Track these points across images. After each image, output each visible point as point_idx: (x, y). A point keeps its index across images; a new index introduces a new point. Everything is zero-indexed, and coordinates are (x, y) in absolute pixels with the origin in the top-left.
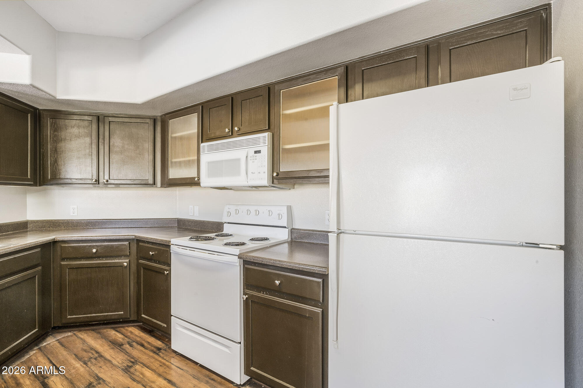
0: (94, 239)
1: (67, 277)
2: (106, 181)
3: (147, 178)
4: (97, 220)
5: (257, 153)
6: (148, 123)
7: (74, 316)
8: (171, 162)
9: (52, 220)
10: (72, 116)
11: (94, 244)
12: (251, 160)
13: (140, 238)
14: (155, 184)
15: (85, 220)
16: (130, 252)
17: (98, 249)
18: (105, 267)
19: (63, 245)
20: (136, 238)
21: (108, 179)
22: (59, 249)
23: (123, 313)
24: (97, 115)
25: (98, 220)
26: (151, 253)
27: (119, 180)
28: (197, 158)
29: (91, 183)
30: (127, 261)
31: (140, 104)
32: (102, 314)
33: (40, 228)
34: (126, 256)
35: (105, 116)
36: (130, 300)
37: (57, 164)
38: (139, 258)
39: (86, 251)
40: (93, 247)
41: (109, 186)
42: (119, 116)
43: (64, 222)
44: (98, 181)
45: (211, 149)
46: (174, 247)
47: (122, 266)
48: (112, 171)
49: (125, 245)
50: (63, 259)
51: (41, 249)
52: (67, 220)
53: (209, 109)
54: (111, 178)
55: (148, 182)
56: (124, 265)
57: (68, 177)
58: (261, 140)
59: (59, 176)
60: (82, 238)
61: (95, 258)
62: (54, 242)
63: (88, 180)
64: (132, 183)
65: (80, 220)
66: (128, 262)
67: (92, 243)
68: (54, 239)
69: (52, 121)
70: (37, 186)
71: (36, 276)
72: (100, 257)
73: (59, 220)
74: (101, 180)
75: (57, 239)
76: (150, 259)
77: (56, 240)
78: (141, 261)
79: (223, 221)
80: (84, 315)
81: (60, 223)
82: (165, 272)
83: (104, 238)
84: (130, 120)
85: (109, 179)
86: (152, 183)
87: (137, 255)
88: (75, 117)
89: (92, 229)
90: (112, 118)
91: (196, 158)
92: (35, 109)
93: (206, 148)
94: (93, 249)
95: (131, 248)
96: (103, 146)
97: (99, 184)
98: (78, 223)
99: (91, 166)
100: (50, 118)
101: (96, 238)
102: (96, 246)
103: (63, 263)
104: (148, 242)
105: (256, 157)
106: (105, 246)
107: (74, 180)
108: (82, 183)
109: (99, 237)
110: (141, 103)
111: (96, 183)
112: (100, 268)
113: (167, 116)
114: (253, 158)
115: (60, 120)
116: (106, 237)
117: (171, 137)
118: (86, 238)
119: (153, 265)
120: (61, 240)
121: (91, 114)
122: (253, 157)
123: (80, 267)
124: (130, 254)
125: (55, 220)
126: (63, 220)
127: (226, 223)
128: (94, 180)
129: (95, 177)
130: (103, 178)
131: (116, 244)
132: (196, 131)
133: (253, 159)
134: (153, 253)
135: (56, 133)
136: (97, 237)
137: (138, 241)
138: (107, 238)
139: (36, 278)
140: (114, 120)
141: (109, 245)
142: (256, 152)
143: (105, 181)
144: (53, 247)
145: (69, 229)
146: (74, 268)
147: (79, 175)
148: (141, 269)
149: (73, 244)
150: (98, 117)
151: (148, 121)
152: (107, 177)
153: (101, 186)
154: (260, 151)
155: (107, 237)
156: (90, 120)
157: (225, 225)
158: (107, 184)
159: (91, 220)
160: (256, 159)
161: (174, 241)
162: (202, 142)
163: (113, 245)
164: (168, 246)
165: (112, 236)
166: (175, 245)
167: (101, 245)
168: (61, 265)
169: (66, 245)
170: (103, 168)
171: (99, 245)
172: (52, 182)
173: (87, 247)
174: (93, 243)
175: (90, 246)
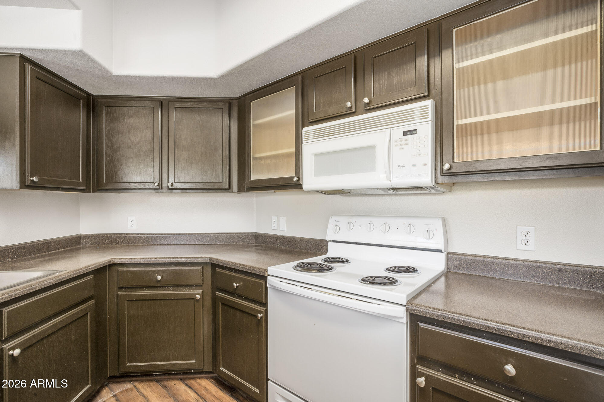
0: (159, 262)
1: (126, 312)
2: (171, 185)
3: (220, 181)
4: (158, 234)
5: (408, 135)
6: (222, 108)
7: (135, 364)
8: (254, 158)
9: (107, 234)
10: (131, 102)
11: (159, 269)
12: (396, 146)
13: (217, 262)
14: (230, 189)
15: (145, 234)
16: (203, 281)
17: (164, 275)
18: (173, 299)
19: (121, 269)
20: (211, 262)
21: (173, 182)
22: (115, 274)
23: (194, 361)
24: (160, 99)
25: (160, 234)
26: (235, 284)
27: (186, 184)
28: (295, 150)
29: (152, 187)
30: (200, 291)
31: (216, 78)
32: (169, 362)
33: (95, 244)
34: (198, 286)
35: (169, 101)
36: (203, 344)
37: (113, 164)
38: (216, 288)
39: (149, 278)
40: (158, 273)
41: (174, 191)
42: (187, 100)
43: (121, 237)
44: (161, 185)
45: (319, 135)
46: (272, 278)
47: (194, 299)
48: (178, 172)
49: (197, 270)
50: (121, 288)
51: (94, 276)
52: (124, 234)
53: (315, 78)
54: (177, 180)
55: (222, 185)
56: (196, 297)
57: (126, 180)
58: (417, 113)
59: (116, 179)
60: (144, 260)
61: (160, 287)
62: (110, 266)
63: (149, 184)
64: (202, 187)
65: (138, 234)
66: (201, 294)
67: (156, 267)
68: (110, 261)
69: (108, 109)
70: (91, 193)
71: (88, 313)
72: (166, 286)
73: (115, 234)
74: (165, 185)
75: (113, 261)
76: (233, 293)
77: (112, 263)
78: (218, 293)
79: (328, 239)
80: (147, 362)
81: (117, 237)
82: (259, 314)
83: (171, 261)
84: (200, 105)
85: (175, 182)
86: (227, 187)
87: (212, 285)
88: (134, 103)
89: (152, 246)
90: (178, 104)
91: (293, 150)
92: (89, 95)
93: (311, 135)
94: (158, 275)
95: (205, 274)
96: (167, 140)
97: (162, 188)
98: (137, 238)
99: (152, 165)
100: (105, 106)
101: (160, 261)
102: (161, 270)
103: (121, 293)
104: (230, 269)
105: (406, 140)
106: (172, 271)
107: (133, 184)
108: (142, 188)
109: (165, 260)
110: (218, 77)
111: (158, 187)
112: (166, 301)
113: (247, 96)
114: (401, 143)
115: (117, 107)
116: (173, 259)
117: (254, 125)
118: (149, 260)
119: (237, 301)
120: (118, 263)
121: (153, 100)
122: (401, 141)
123: (142, 298)
124: (203, 283)
125: (111, 234)
126: (119, 234)
127: (330, 241)
128: (156, 184)
129: (157, 180)
130: (167, 181)
131: (185, 269)
132: (293, 112)
133: (401, 145)
134: (238, 285)
135: (111, 125)
136: (163, 260)
137: (214, 265)
138: (175, 261)
139: (89, 316)
140: (181, 106)
141: (177, 270)
142: (405, 133)
143: (169, 184)
144: (108, 272)
145: (127, 245)
146: (134, 300)
147: (139, 177)
148: (219, 304)
149: (133, 267)
150: (162, 102)
151: (222, 105)
152: (171, 180)
153: (164, 192)
154: (417, 129)
155: (175, 259)
156: (152, 106)
157: (330, 244)
158: (171, 189)
159: (152, 234)
160: (407, 144)
161: (271, 270)
162: (303, 127)
163: (182, 270)
164: (265, 278)
165: (181, 258)
166: (273, 276)
167: (167, 270)
168: (118, 296)
169: (125, 270)
170: (167, 167)
171: (164, 270)
172: (107, 187)
173: (150, 273)
174: (158, 267)
175: (154, 271)
